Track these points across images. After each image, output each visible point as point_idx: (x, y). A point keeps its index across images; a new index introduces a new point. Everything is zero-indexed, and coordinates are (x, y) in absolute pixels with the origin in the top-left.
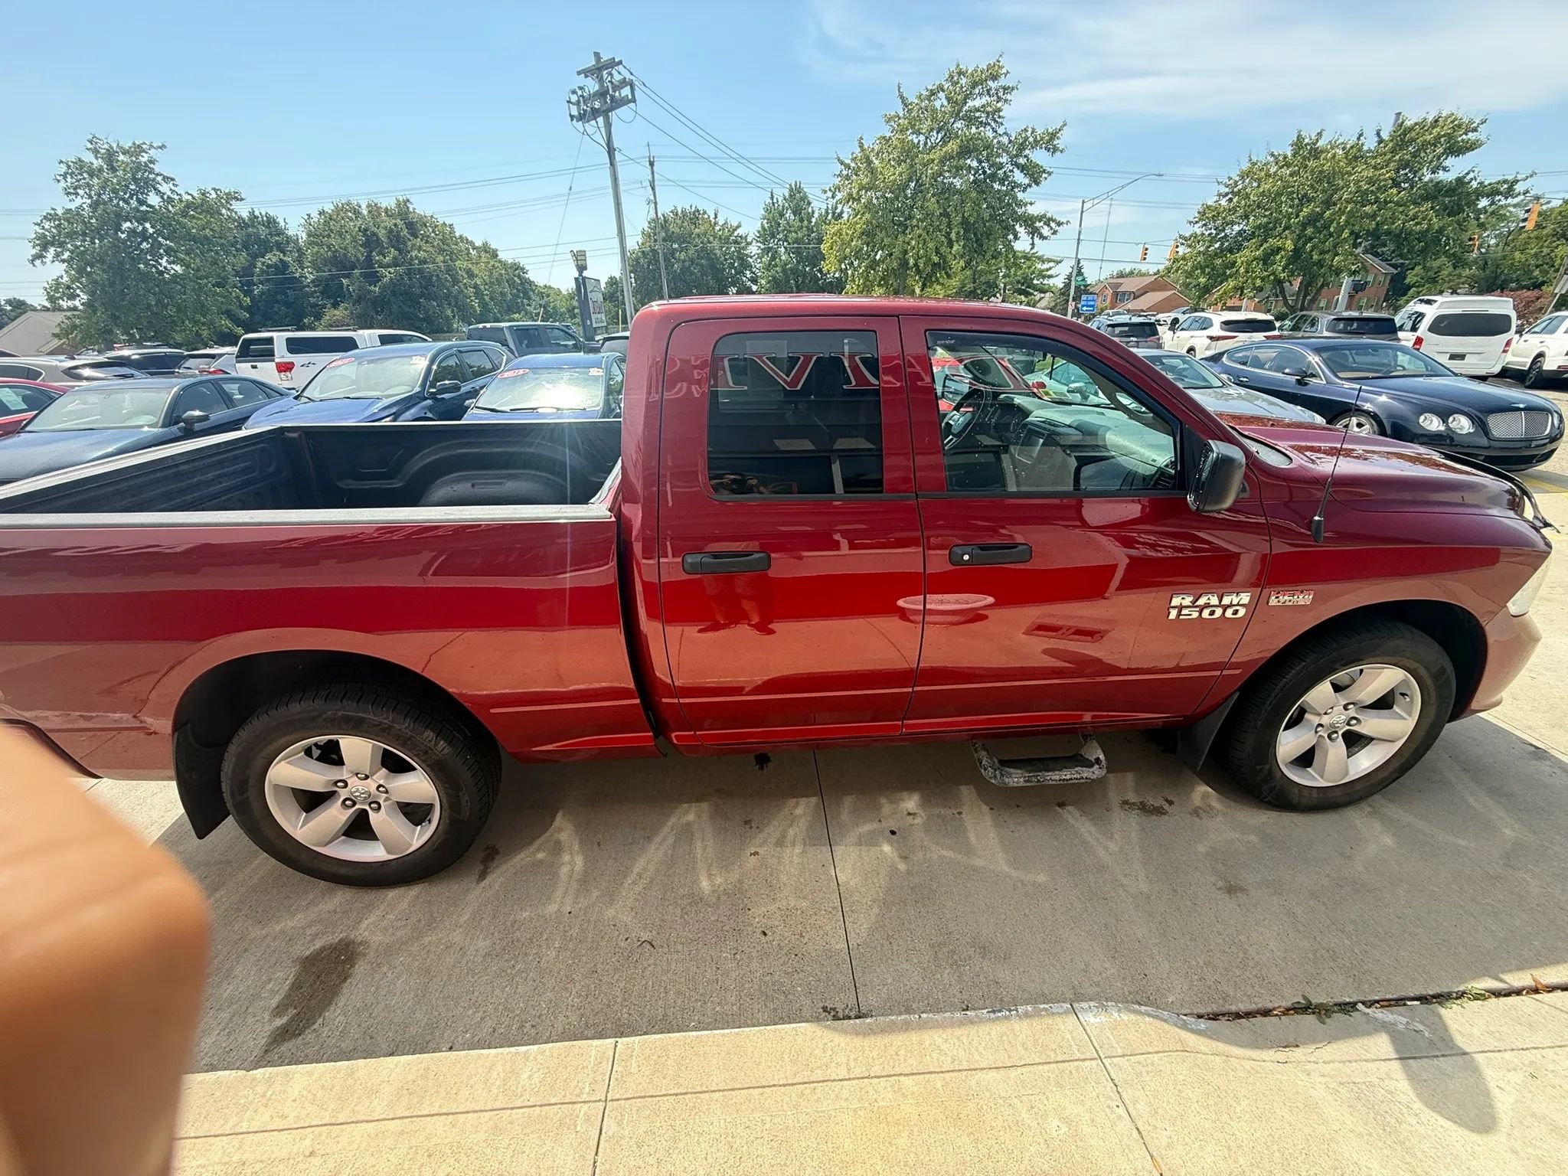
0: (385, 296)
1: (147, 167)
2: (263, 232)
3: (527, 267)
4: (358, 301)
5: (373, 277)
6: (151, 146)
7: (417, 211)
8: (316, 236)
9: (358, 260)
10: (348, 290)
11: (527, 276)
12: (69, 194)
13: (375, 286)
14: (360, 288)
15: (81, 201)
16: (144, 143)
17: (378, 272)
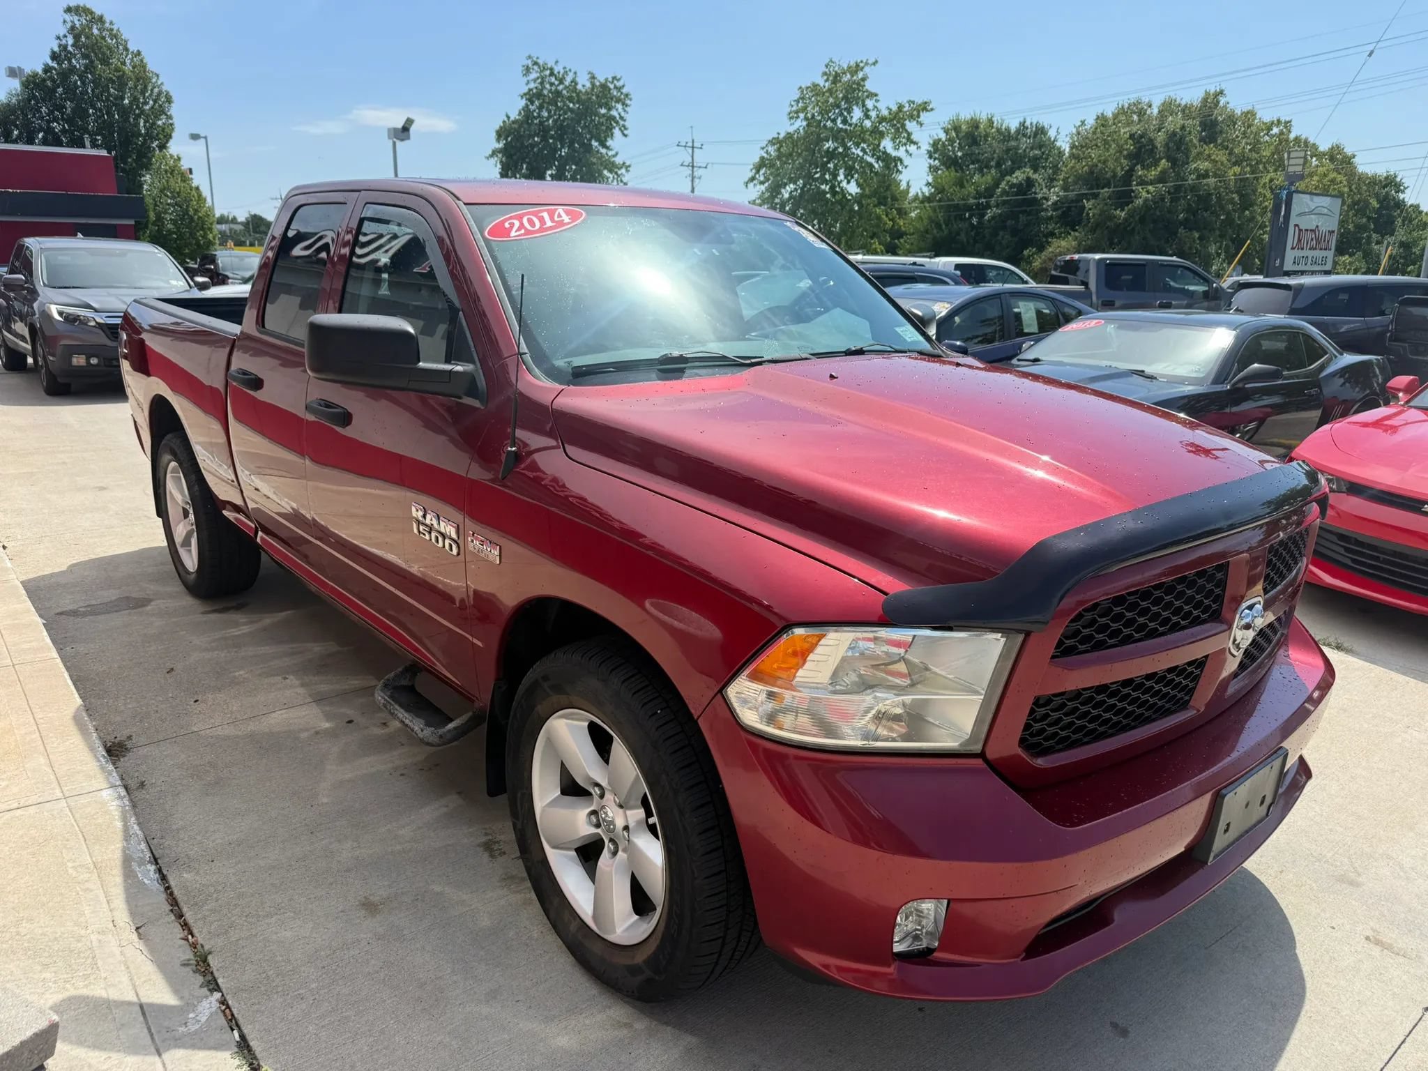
0: (1130, 224)
1: (860, 84)
2: (1024, 143)
3: (1406, 182)
4: (1093, 230)
5: (1124, 198)
6: (867, 64)
7: (1230, 106)
8: (1082, 145)
9: (1115, 176)
10: (1088, 214)
11: (1401, 196)
12: (791, 118)
13: (1122, 210)
14: (1102, 212)
15: (800, 124)
16: (862, 62)
17: (1133, 191)
